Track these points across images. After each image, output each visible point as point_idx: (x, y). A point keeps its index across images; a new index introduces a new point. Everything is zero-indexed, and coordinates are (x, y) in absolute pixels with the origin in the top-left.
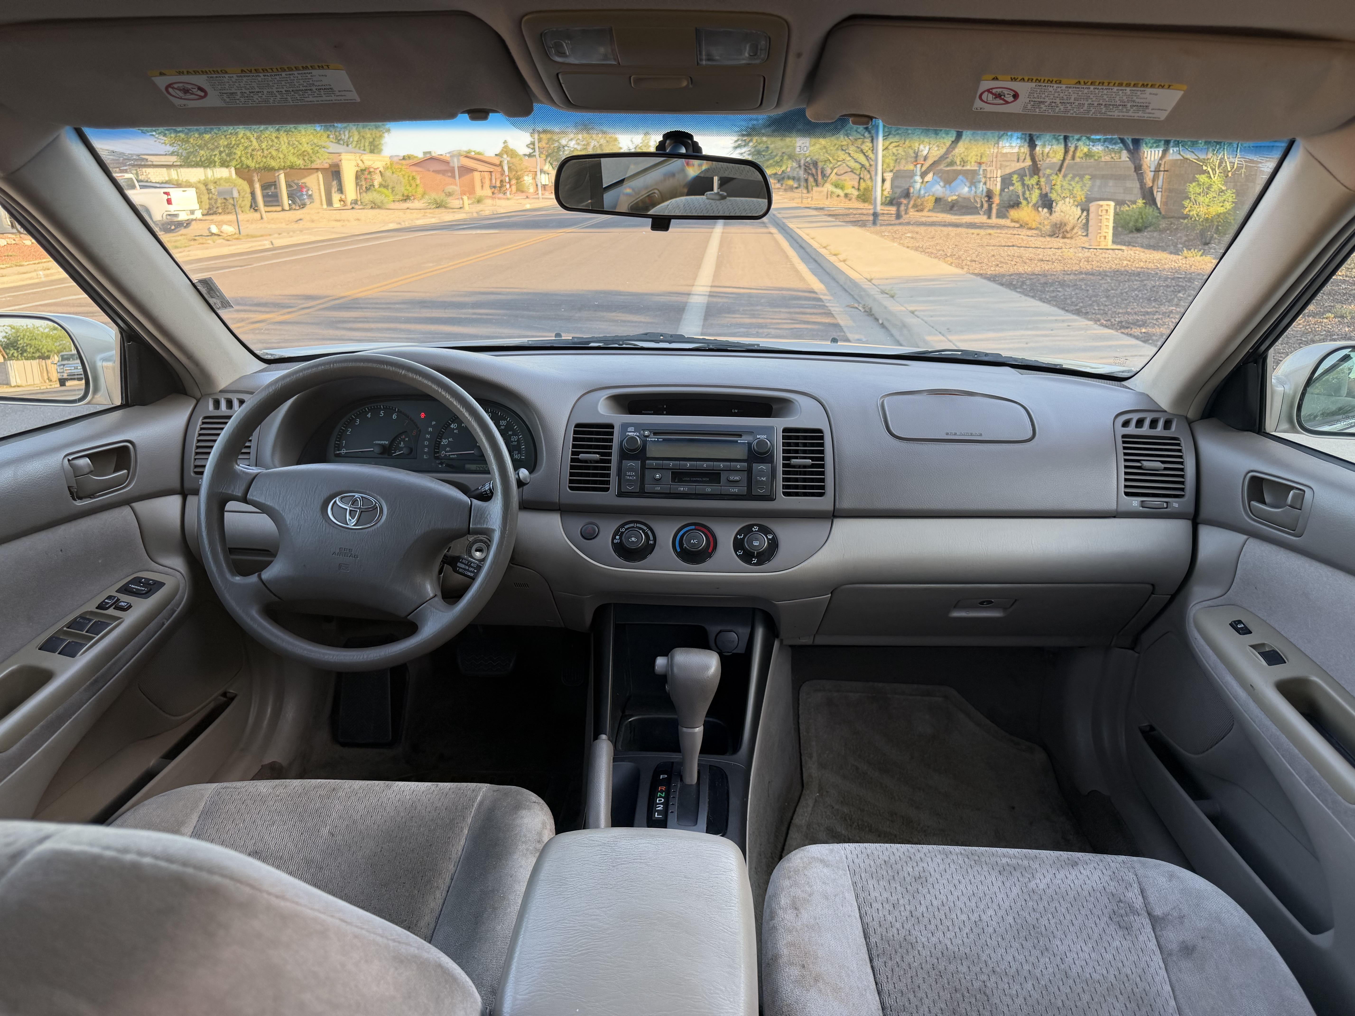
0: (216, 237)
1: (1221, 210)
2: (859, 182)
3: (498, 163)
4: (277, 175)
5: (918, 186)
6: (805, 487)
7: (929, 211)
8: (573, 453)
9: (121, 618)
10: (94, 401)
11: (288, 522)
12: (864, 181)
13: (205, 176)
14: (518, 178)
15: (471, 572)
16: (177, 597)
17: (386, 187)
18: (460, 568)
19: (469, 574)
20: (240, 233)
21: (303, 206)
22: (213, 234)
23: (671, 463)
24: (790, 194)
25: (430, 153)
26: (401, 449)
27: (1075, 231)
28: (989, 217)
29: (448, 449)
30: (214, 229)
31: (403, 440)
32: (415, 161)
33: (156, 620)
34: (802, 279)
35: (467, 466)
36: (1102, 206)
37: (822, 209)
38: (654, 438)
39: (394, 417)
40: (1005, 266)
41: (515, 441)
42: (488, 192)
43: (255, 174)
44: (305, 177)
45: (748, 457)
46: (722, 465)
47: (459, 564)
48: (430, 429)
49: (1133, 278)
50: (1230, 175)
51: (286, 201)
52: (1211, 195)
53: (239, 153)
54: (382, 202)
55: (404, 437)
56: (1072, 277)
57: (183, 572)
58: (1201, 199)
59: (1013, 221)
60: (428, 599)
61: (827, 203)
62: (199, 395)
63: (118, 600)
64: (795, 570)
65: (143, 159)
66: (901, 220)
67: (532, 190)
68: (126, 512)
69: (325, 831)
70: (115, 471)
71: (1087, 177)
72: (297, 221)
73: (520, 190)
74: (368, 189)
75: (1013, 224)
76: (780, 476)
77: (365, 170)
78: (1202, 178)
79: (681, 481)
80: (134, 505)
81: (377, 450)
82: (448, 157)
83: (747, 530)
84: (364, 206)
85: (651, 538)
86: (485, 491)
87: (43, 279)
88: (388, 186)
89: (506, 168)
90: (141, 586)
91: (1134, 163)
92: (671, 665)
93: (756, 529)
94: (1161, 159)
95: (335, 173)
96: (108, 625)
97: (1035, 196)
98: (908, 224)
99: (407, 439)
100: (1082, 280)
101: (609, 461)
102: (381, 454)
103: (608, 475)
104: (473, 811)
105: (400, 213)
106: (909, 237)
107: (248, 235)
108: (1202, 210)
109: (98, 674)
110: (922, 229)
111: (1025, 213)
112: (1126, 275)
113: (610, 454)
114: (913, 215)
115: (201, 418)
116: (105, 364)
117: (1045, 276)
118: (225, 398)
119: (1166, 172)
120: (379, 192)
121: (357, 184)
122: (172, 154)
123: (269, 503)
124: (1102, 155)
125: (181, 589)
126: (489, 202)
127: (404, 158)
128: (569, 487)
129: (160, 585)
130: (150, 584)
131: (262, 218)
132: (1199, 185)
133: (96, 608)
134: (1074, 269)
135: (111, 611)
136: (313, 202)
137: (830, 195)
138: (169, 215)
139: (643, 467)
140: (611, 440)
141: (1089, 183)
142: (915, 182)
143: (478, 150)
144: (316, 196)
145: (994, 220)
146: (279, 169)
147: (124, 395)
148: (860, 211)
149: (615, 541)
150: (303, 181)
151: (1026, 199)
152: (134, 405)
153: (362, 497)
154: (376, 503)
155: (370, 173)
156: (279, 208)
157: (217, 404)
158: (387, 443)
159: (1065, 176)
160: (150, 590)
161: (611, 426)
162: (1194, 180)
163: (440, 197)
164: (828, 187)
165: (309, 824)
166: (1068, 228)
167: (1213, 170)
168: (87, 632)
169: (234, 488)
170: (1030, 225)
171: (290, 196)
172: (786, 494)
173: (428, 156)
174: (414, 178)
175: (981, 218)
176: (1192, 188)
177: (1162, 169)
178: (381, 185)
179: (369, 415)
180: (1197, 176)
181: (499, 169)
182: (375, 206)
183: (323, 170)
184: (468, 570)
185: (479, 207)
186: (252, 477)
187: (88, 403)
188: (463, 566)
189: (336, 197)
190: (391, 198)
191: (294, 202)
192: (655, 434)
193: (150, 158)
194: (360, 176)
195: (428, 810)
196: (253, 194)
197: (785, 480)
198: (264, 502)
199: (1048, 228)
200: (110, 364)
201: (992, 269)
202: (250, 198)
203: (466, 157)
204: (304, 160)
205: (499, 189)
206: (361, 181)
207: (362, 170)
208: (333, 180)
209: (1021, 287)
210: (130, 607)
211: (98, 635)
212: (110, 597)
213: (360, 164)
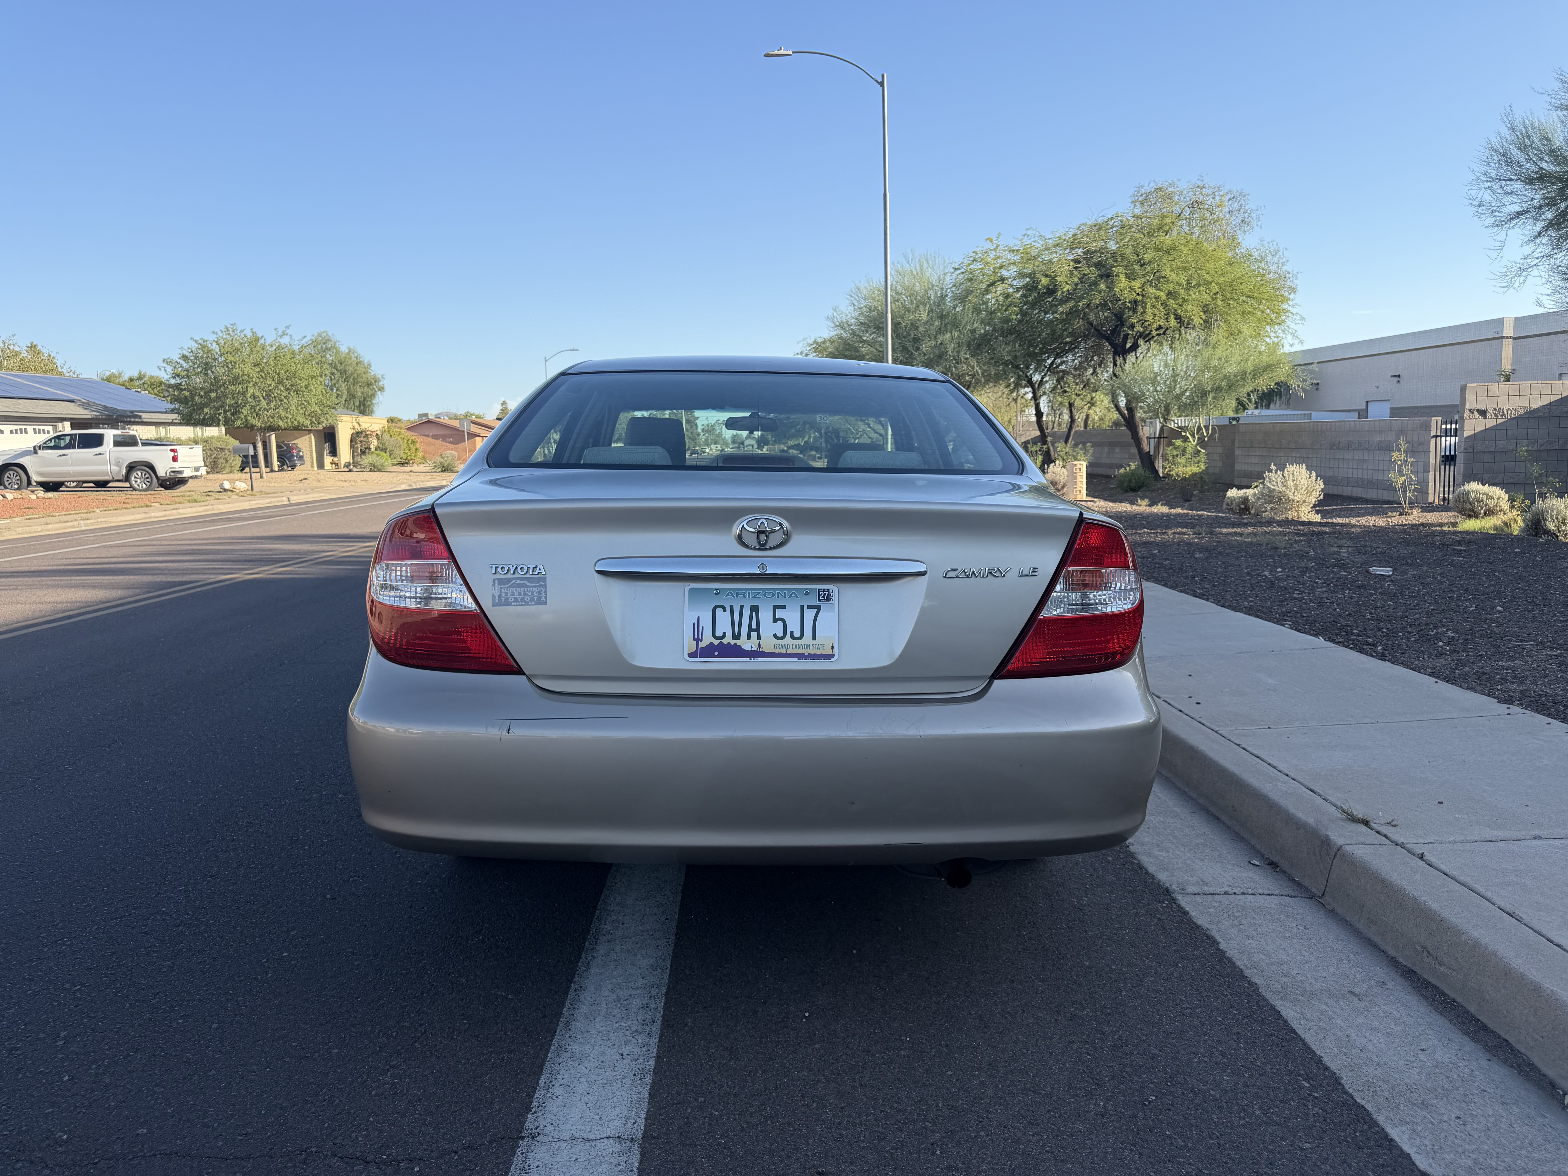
0: (229, 493)
1: (1197, 470)
4: (267, 435)
13: (194, 434)
17: (384, 450)
20: (252, 490)
21: (293, 467)
22: (225, 490)
25: (426, 415)
30: (227, 485)
32: (412, 425)
36: (1076, 465)
43: (258, 433)
50: (1206, 439)
52: (1186, 457)
53: (245, 413)
54: (382, 465)
58: (1178, 460)
65: (136, 417)
72: (300, 481)
74: (363, 452)
77: (361, 433)
78: (1180, 442)
82: (445, 420)
84: (361, 468)
87: (84, 528)
88: (386, 449)
91: (1131, 431)
95: (329, 437)
105: (405, 476)
107: (261, 492)
108: (1180, 470)
119: (1165, 439)
120: (377, 455)
121: (352, 447)
122: (172, 411)
127: (399, 420)
131: (262, 477)
132: (1176, 448)
136: (303, 464)
138: (173, 472)
144: (307, 458)
146: (272, 429)
150: (293, 442)
155: (366, 435)
162: (1171, 444)
163: (445, 460)
171: (280, 458)
173: (424, 419)
174: (413, 442)
177: (1163, 436)
178: (378, 448)
180: (1173, 441)
182: (374, 468)
183: (316, 432)
189: (328, 459)
190: (390, 461)
193: (144, 415)
194: (355, 438)
206: (357, 443)
207: (358, 433)
208: (326, 443)
213: (357, 426)
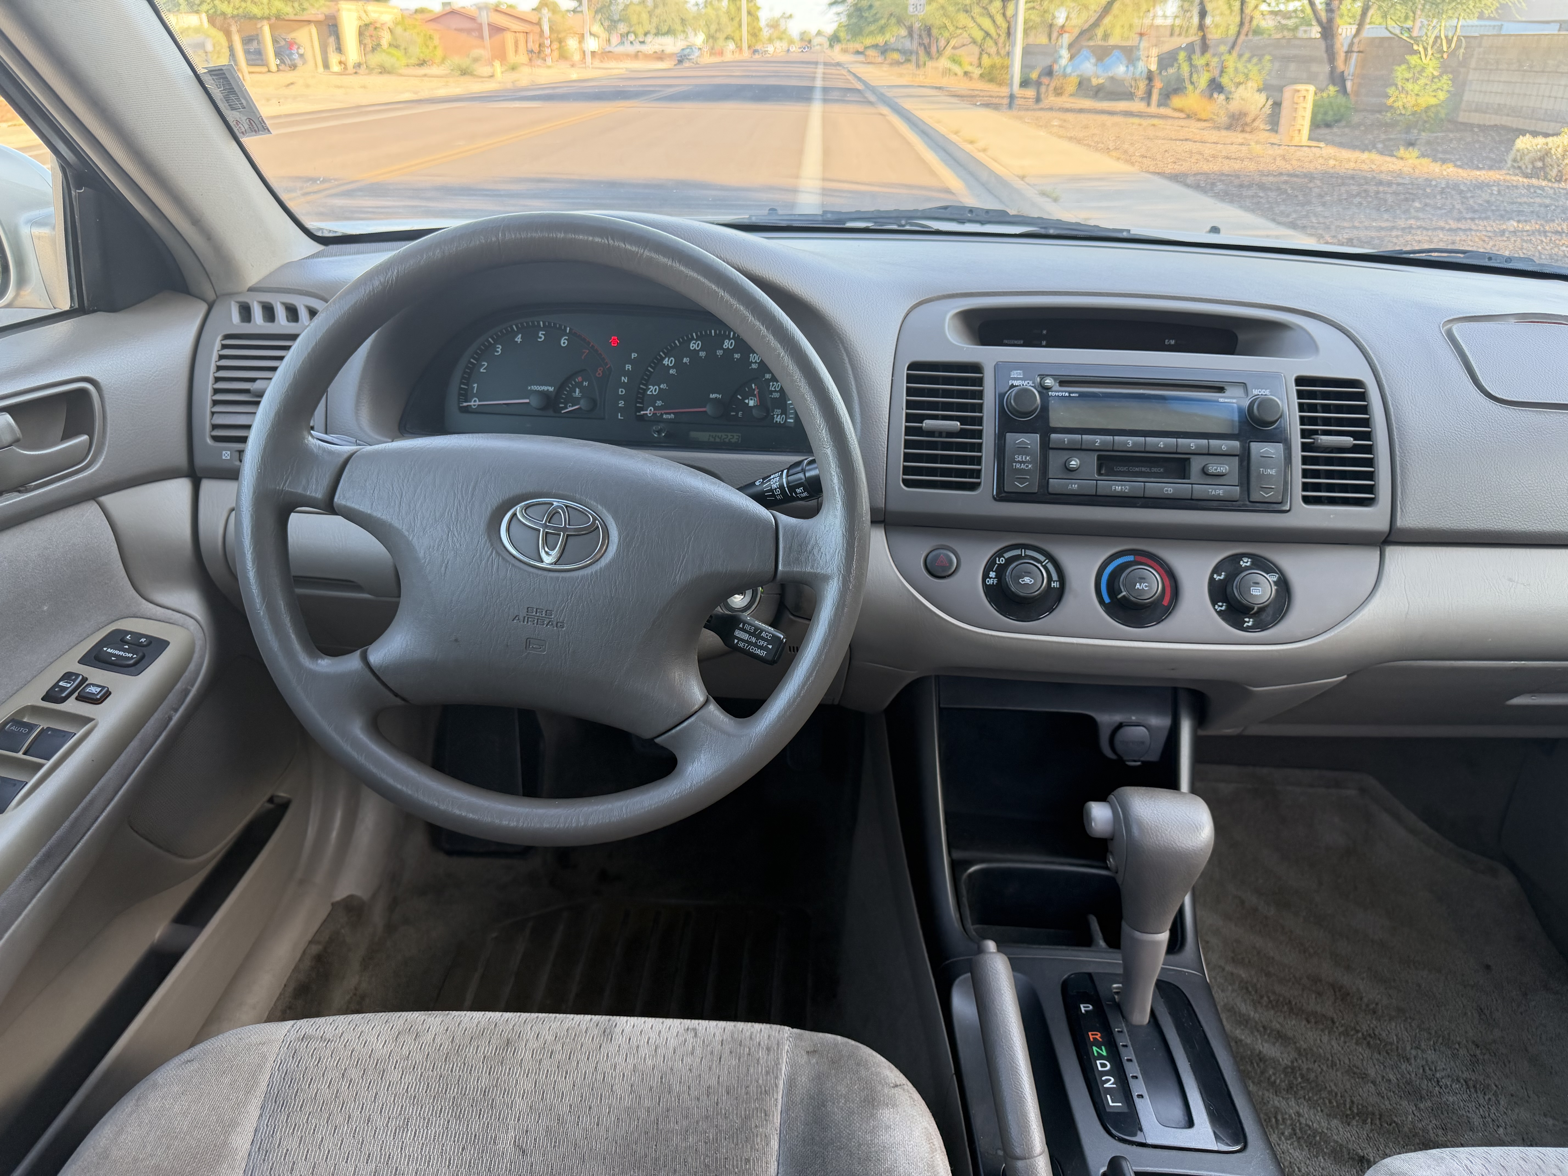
1: (1433, 101)
2: (980, 58)
3: (535, 20)
4: (260, 25)
5: (1064, 62)
6: (1331, 488)
7: (1071, 95)
8: (909, 418)
9: (93, 720)
10: (20, 301)
11: (421, 555)
12: (989, 55)
14: (560, 41)
15: (761, 648)
16: (192, 667)
17: (397, 47)
18: (740, 639)
19: (758, 652)
21: (294, 67)
23: (1098, 440)
24: (896, 69)
25: (449, 3)
26: (575, 401)
27: (1256, 124)
28: (1149, 104)
29: (659, 403)
31: (579, 384)
32: (433, 16)
33: (156, 715)
34: (933, 173)
35: (694, 435)
36: (1298, 91)
37: (940, 88)
38: (1064, 392)
39: (564, 342)
40: (1184, 163)
41: (775, 391)
42: (523, 58)
43: (232, 22)
44: (293, 30)
45: (1240, 430)
46: (1193, 444)
47: (738, 633)
48: (628, 367)
49: (1347, 181)
50: (1445, 56)
51: (273, 62)
52: (1422, 81)
54: (392, 66)
55: (578, 380)
56: (1271, 179)
57: (199, 617)
58: (1409, 86)
59: (1175, 110)
60: (696, 707)
61: (944, 82)
62: (211, 296)
63: (84, 679)
64: (1323, 641)
66: (1041, 105)
67: (577, 57)
68: (90, 512)
69: (506, 1142)
70: (66, 437)
71: (1268, 57)
72: (288, 85)
73: (563, 56)
74: (374, 49)
75: (1177, 114)
76: (1298, 466)
77: (370, 25)
78: (1413, 60)
79: (1111, 472)
80: (104, 499)
81: (534, 401)
82: (473, 11)
83: (1231, 566)
84: (370, 70)
85: (1055, 576)
86: (771, 490)
88: (399, 46)
89: (546, 28)
90: (125, 650)
92: (1123, 818)
93: (1246, 562)
94: (1355, 36)
95: (332, 27)
96: (67, 736)
97: (1203, 80)
98: (1051, 109)
99: (586, 384)
100: (1286, 182)
101: (979, 434)
102: (543, 409)
103: (978, 461)
104: (780, 1097)
105: (416, 81)
106: (1056, 126)
108: (1410, 101)
109: (50, 843)
110: (1070, 116)
111: (1191, 100)
112: (1337, 178)
113: (979, 421)
114: (1051, 100)
115: (219, 338)
116: (36, 231)
117: (1238, 177)
118: (260, 302)
119: (1360, 54)
120: (389, 53)
121: (360, 42)
123: (379, 513)
124: (1273, 32)
125: (197, 649)
126: (526, 70)
127: (416, 11)
128: (905, 481)
129: (159, 645)
130: (141, 645)
132: (1409, 68)
133: (43, 699)
134: (1271, 169)
135: (72, 706)
136: (306, 64)
137: (947, 72)
139: (1046, 445)
140: (980, 395)
141: (1268, 65)
142: (1060, 57)
143: (509, 4)
144: (309, 55)
145: (1153, 109)
146: (263, 18)
147: (75, 291)
148: (988, 94)
149: (990, 582)
150: (292, 36)
151: (1192, 83)
152: (94, 311)
153: (567, 507)
154: (595, 519)
155: (376, 28)
156: (265, 69)
157: (246, 312)
158: (551, 389)
159: (1240, 56)
160: (143, 657)
161: (976, 368)
162: (1404, 61)
163: (465, 62)
164: (944, 62)
165: (475, 1127)
166: (1248, 119)
167: (1425, 49)
168: (24, 754)
169: (308, 482)
170: (1198, 116)
171: (278, 54)
172: (1307, 500)
173: (448, 9)
174: (431, 38)
175: (1138, 106)
176: (1401, 72)
177: (1355, 49)
178: (390, 45)
179: (519, 339)
180: (1408, 57)
181: (536, 29)
182: (384, 70)
183: (317, 23)
184: (755, 645)
185: (514, 76)
186: (342, 460)
187: (9, 306)
188: (745, 636)
189: (334, 58)
190: (404, 61)
191: (283, 62)
192: (1062, 383)
194: (363, 32)
195: (694, 1093)
196: (231, 49)
197: (1305, 474)
198: (369, 512)
199: (1224, 119)
200: (45, 231)
201: (1170, 167)
202: (228, 53)
203: (497, 10)
204: (293, 6)
205: (537, 54)
206: (365, 38)
207: (366, 25)
208: (330, 35)
209: (1212, 189)
210: (108, 694)
211: (48, 759)
212: (68, 676)
213: (364, 16)
